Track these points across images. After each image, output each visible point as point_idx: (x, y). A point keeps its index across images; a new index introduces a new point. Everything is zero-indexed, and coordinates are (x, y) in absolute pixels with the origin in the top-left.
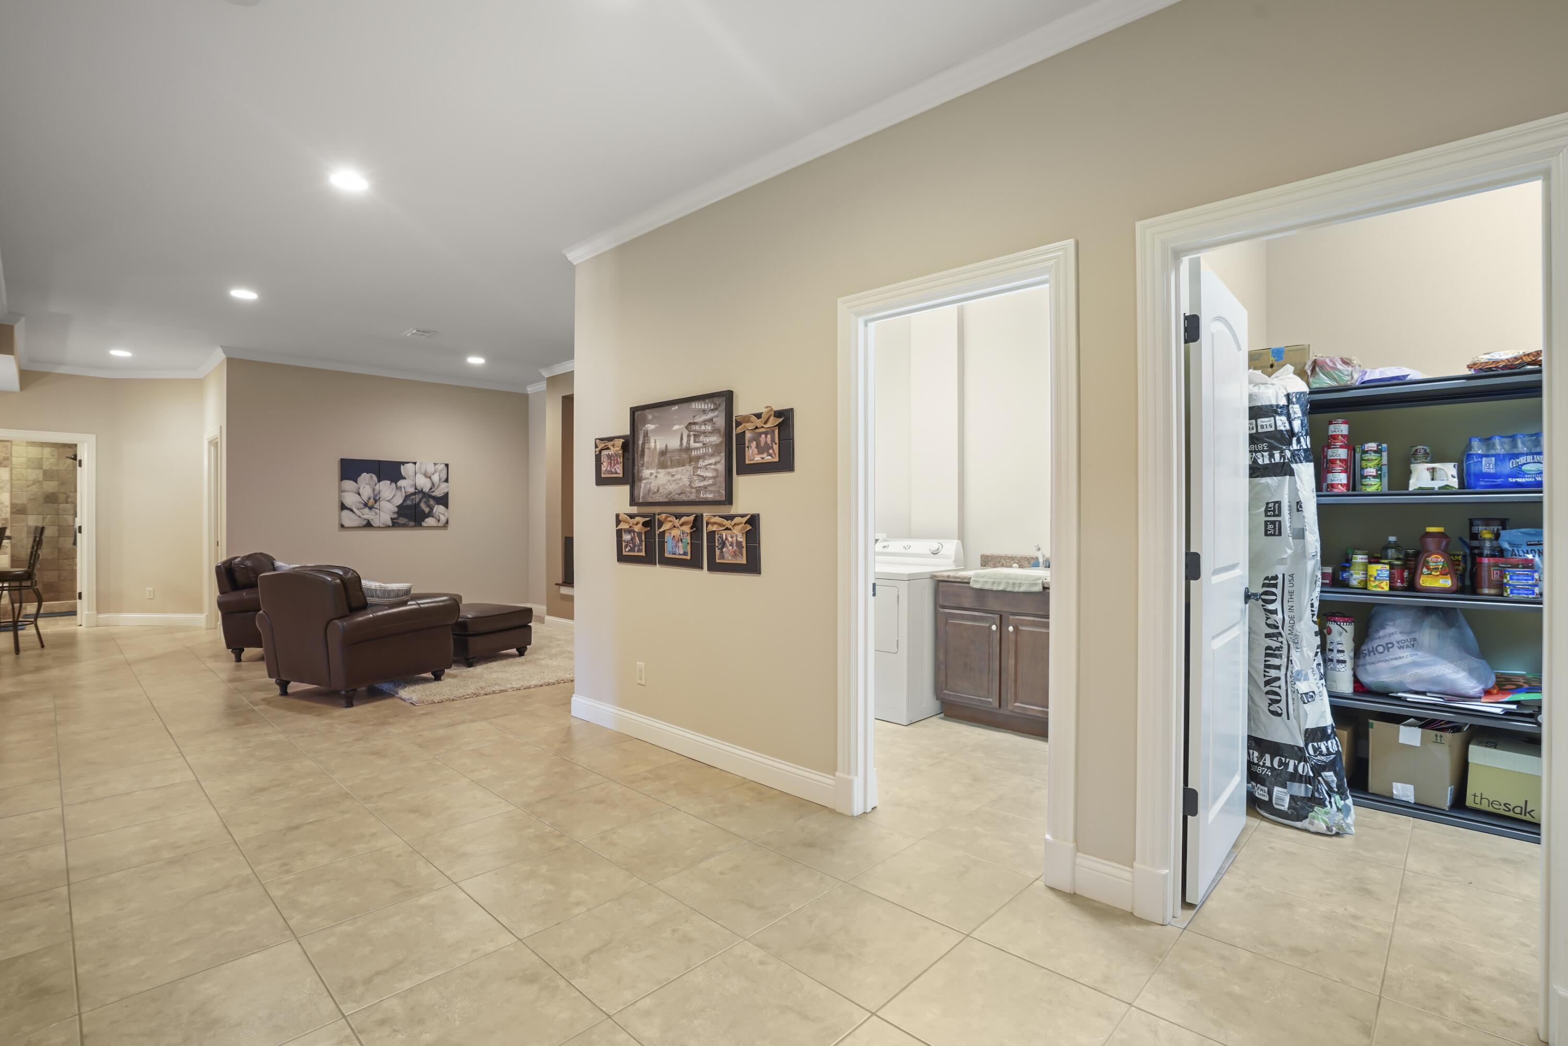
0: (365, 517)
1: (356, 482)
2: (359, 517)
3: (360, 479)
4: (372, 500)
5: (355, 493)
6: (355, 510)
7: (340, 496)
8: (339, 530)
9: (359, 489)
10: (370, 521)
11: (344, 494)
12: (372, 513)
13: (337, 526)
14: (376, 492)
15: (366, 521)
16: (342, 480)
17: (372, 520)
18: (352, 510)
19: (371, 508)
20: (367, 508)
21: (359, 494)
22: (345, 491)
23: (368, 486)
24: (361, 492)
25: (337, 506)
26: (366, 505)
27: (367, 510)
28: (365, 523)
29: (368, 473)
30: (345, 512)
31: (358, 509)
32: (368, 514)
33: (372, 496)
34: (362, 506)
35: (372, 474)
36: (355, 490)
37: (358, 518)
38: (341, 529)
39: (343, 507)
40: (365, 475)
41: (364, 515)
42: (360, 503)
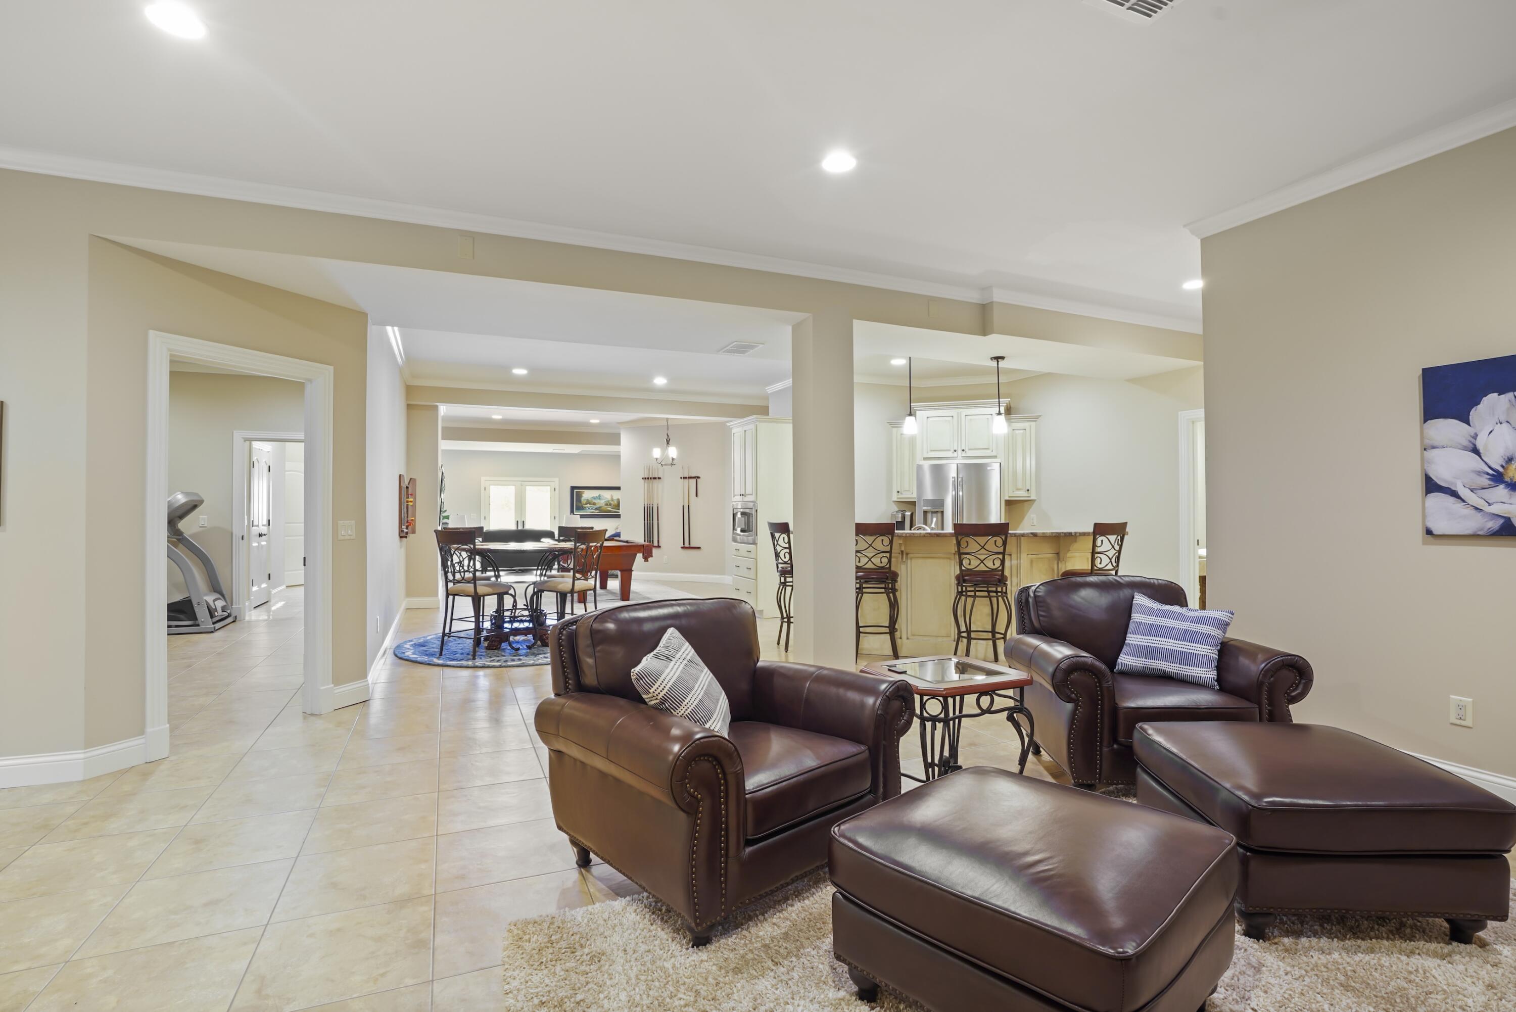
0: (1495, 508)
1: (1468, 423)
2: (1476, 509)
3: (1474, 414)
5: (1465, 448)
6: (1463, 492)
7: (1422, 462)
8: (1424, 543)
9: (1475, 436)
10: (1512, 519)
11: (1434, 454)
13: (1420, 533)
15: (1501, 521)
16: (1425, 421)
18: (1454, 494)
19: (1511, 486)
20: (1502, 486)
21: (1476, 451)
22: (1433, 447)
23: (1505, 425)
24: (1480, 447)
25: (1419, 485)
26: (1498, 478)
27: (1501, 489)
28: (1495, 525)
29: (1501, 392)
30: (1437, 500)
31: (1473, 491)
32: (1502, 502)
34: (1485, 481)
36: (1466, 443)
37: (1474, 512)
38: (1427, 539)
39: (1431, 486)
40: (1492, 399)
41: (1490, 504)
42: (1479, 473)
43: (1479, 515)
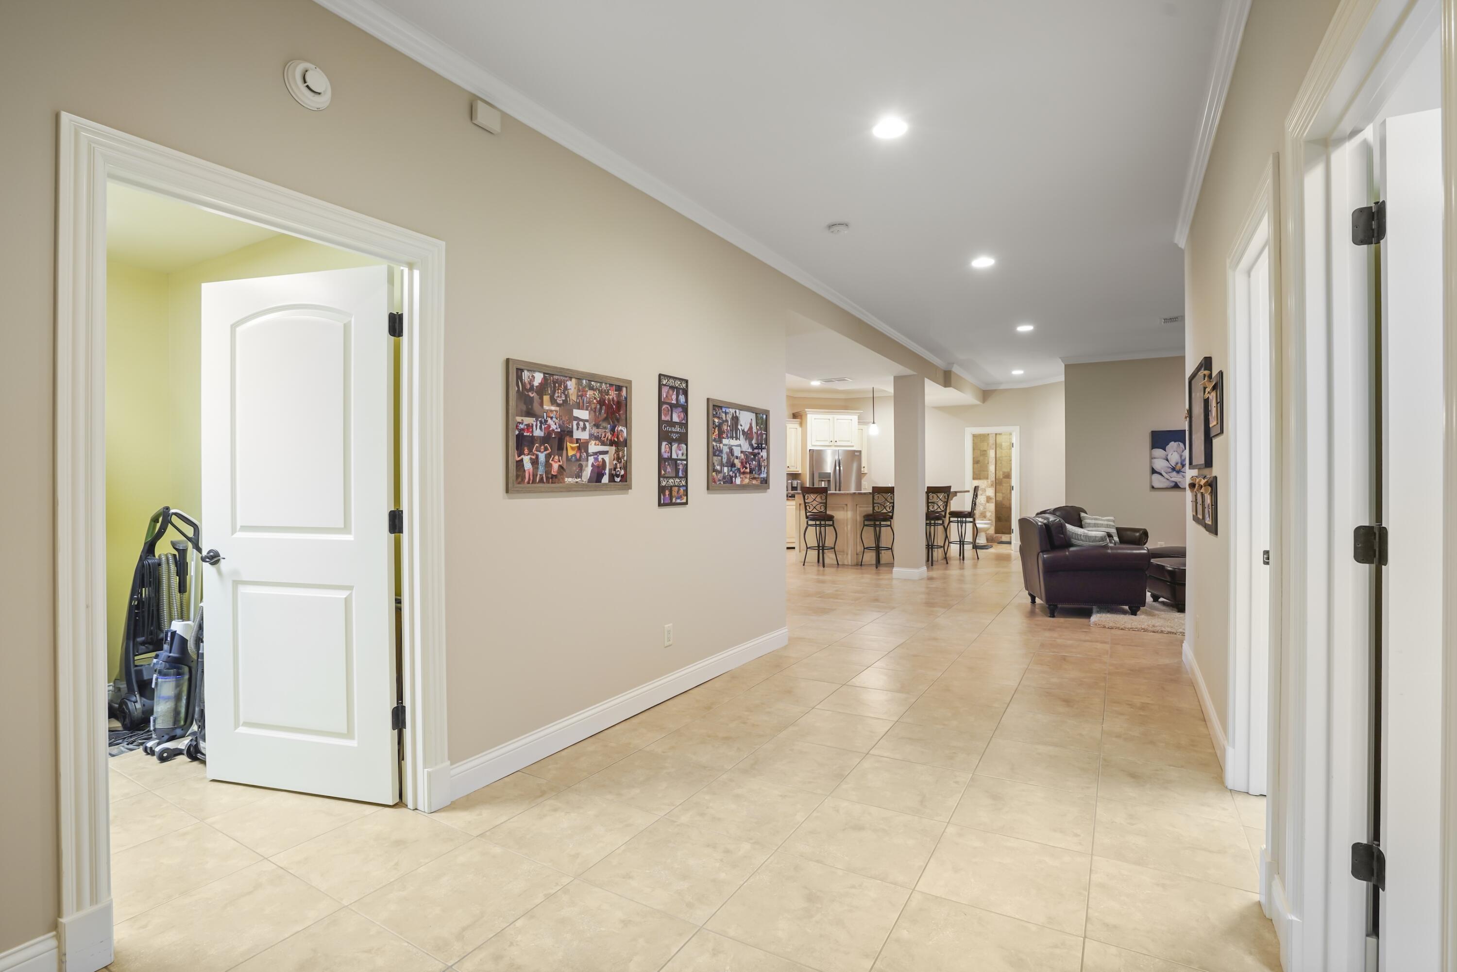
0: (1173, 479)
1: (1165, 451)
2: (1168, 479)
3: (1168, 447)
4: (1179, 465)
5: (1164, 459)
6: (1164, 474)
7: (1151, 462)
8: (1150, 491)
9: (1167, 455)
10: (1178, 483)
11: (1155, 461)
12: (1180, 476)
13: (1149, 487)
14: (1183, 458)
15: (1174, 483)
16: (1152, 449)
17: (1180, 482)
18: (1161, 474)
19: (1178, 472)
20: (1175, 472)
21: (1167, 460)
22: (1155, 458)
23: (1174, 452)
24: (1169, 459)
25: (1148, 471)
26: (1174, 469)
27: (1174, 473)
28: (1172, 484)
29: (1175, 442)
30: (1155, 476)
31: (1166, 473)
32: (1175, 477)
33: (1180, 461)
34: (1170, 470)
35: (1180, 443)
36: (1164, 457)
37: (1166, 480)
38: (1152, 489)
39: (1154, 471)
40: (1172, 443)
41: (1171, 478)
42: (1169, 467)
43: (1168, 481)
